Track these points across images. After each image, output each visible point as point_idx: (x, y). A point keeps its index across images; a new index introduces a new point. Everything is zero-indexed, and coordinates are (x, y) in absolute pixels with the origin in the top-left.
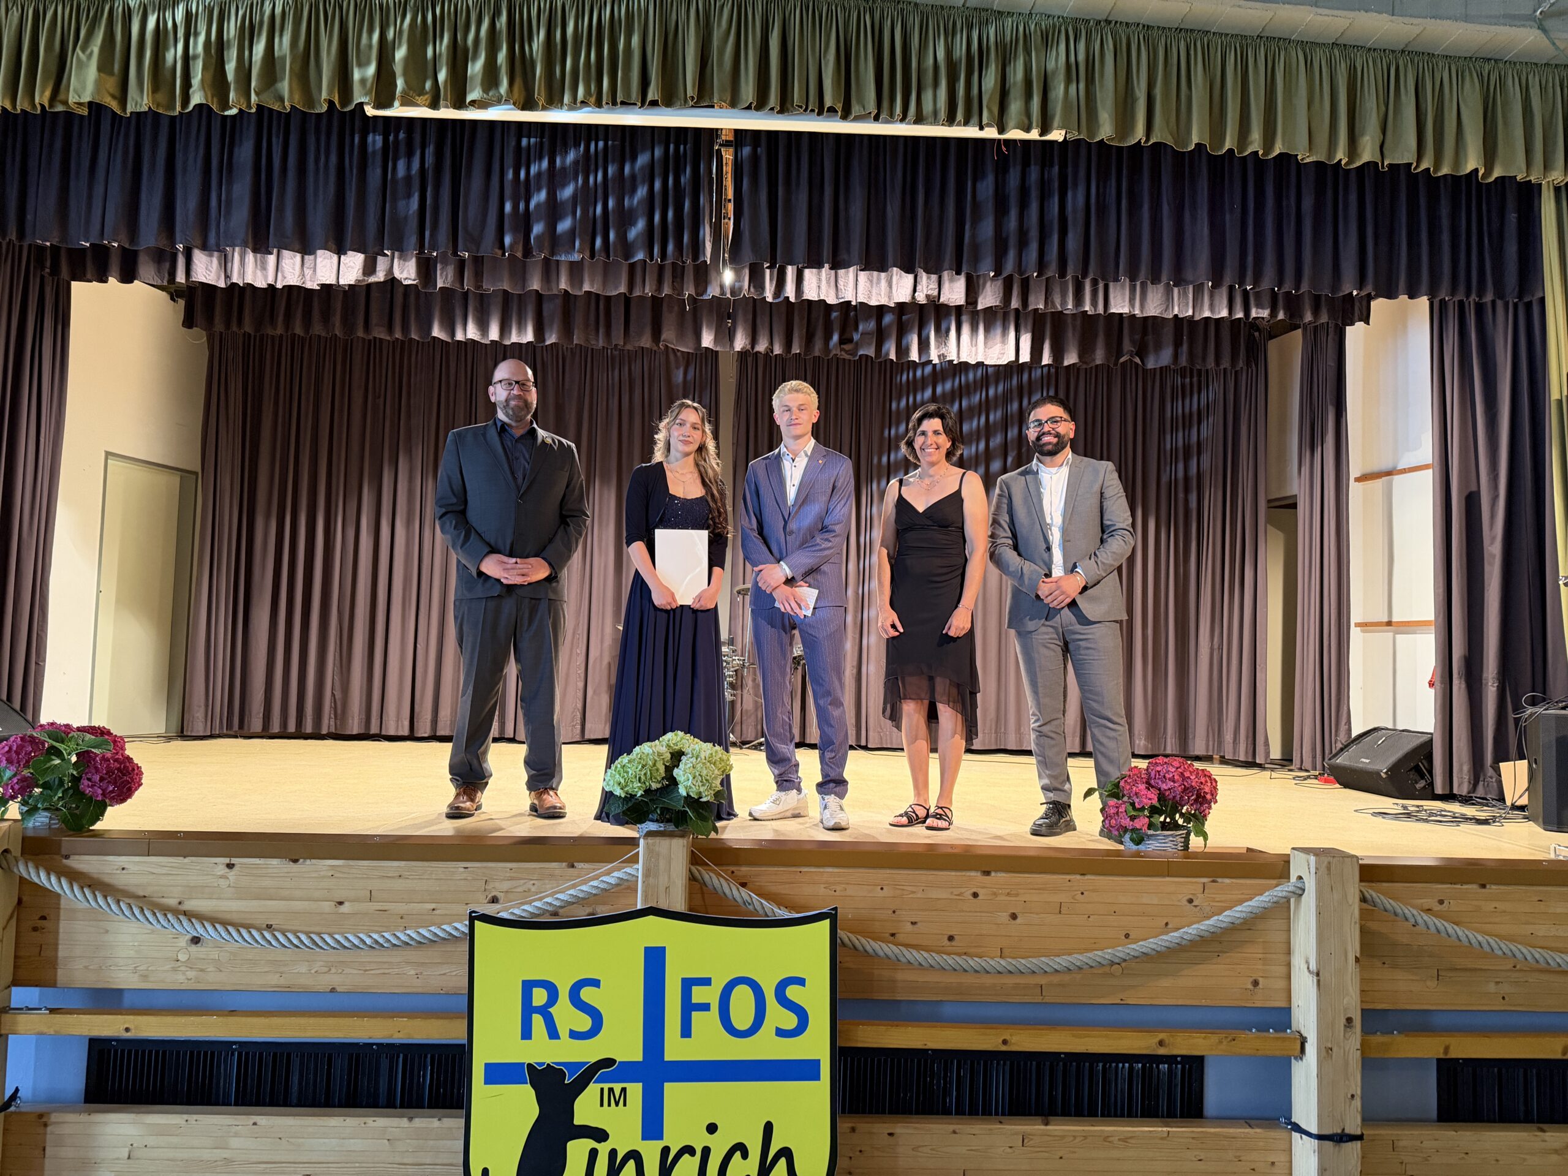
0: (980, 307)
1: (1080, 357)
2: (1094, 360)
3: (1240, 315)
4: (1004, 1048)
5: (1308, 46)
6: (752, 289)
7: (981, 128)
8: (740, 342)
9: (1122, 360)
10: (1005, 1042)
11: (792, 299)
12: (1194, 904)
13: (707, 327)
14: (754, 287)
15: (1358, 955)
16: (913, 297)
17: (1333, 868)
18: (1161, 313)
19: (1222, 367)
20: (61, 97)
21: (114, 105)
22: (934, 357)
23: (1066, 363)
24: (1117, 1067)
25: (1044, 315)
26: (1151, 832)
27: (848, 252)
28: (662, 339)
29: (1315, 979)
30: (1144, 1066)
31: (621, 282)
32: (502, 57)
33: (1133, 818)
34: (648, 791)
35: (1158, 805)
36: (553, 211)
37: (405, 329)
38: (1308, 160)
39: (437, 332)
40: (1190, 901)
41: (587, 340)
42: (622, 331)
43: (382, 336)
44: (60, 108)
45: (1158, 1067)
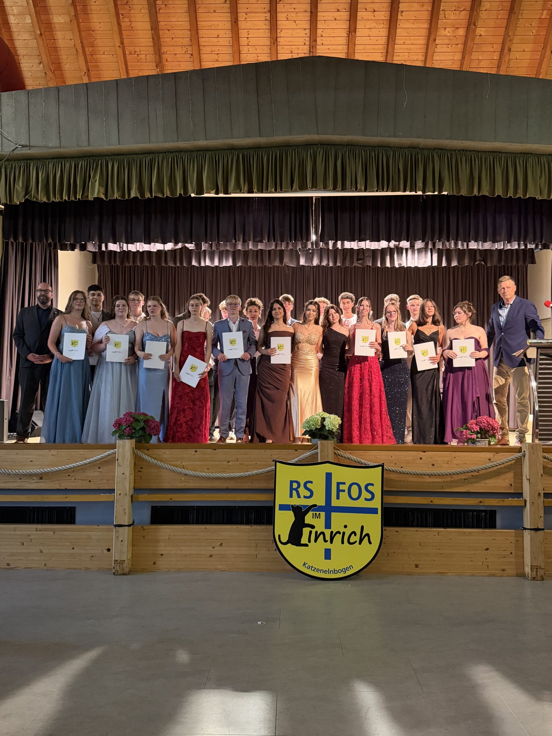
0: (416, 248)
1: (459, 262)
2: (464, 264)
3: (523, 247)
4: (431, 503)
5: (539, 156)
6: (324, 245)
7: (416, 192)
8: (315, 262)
9: (477, 263)
10: (432, 501)
11: (340, 248)
12: (491, 460)
13: (303, 256)
14: (325, 244)
15: (542, 474)
16: (389, 245)
17: (534, 447)
18: (490, 248)
19: (519, 265)
20: (85, 195)
22: (397, 266)
23: (452, 265)
24: (468, 513)
25: (442, 250)
26: (478, 440)
27: (365, 235)
28: (284, 261)
29: (529, 481)
30: (477, 513)
31: (272, 245)
33: (471, 435)
34: (316, 429)
35: (479, 431)
37: (181, 263)
38: (540, 199)
39: (194, 263)
40: (490, 460)
41: (253, 264)
42: (268, 260)
43: (172, 265)
44: (84, 199)
45: (481, 514)
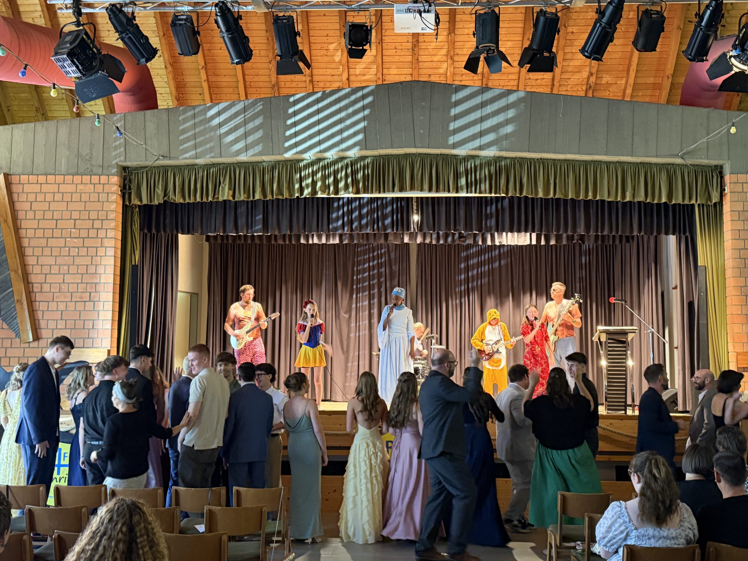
1: (556, 242)
2: (562, 242)
7: (500, 195)
8: (419, 240)
9: (574, 242)
13: (406, 236)
20: (216, 196)
21: (231, 198)
23: (552, 244)
27: (460, 226)
28: (389, 240)
32: (349, 180)
36: (361, 217)
39: (302, 241)
41: (358, 242)
44: (215, 200)
